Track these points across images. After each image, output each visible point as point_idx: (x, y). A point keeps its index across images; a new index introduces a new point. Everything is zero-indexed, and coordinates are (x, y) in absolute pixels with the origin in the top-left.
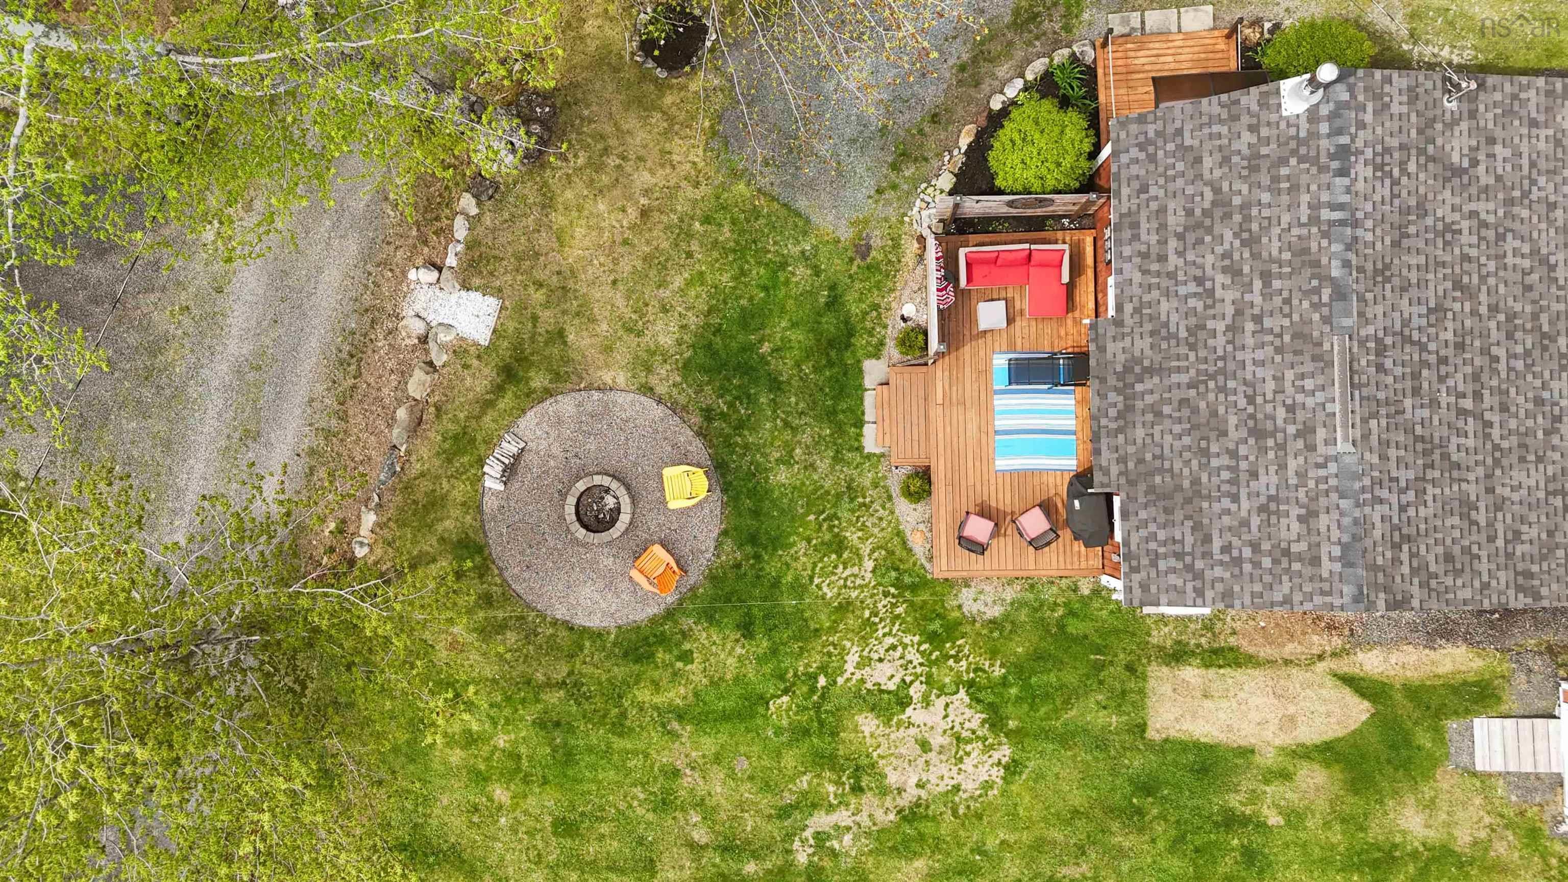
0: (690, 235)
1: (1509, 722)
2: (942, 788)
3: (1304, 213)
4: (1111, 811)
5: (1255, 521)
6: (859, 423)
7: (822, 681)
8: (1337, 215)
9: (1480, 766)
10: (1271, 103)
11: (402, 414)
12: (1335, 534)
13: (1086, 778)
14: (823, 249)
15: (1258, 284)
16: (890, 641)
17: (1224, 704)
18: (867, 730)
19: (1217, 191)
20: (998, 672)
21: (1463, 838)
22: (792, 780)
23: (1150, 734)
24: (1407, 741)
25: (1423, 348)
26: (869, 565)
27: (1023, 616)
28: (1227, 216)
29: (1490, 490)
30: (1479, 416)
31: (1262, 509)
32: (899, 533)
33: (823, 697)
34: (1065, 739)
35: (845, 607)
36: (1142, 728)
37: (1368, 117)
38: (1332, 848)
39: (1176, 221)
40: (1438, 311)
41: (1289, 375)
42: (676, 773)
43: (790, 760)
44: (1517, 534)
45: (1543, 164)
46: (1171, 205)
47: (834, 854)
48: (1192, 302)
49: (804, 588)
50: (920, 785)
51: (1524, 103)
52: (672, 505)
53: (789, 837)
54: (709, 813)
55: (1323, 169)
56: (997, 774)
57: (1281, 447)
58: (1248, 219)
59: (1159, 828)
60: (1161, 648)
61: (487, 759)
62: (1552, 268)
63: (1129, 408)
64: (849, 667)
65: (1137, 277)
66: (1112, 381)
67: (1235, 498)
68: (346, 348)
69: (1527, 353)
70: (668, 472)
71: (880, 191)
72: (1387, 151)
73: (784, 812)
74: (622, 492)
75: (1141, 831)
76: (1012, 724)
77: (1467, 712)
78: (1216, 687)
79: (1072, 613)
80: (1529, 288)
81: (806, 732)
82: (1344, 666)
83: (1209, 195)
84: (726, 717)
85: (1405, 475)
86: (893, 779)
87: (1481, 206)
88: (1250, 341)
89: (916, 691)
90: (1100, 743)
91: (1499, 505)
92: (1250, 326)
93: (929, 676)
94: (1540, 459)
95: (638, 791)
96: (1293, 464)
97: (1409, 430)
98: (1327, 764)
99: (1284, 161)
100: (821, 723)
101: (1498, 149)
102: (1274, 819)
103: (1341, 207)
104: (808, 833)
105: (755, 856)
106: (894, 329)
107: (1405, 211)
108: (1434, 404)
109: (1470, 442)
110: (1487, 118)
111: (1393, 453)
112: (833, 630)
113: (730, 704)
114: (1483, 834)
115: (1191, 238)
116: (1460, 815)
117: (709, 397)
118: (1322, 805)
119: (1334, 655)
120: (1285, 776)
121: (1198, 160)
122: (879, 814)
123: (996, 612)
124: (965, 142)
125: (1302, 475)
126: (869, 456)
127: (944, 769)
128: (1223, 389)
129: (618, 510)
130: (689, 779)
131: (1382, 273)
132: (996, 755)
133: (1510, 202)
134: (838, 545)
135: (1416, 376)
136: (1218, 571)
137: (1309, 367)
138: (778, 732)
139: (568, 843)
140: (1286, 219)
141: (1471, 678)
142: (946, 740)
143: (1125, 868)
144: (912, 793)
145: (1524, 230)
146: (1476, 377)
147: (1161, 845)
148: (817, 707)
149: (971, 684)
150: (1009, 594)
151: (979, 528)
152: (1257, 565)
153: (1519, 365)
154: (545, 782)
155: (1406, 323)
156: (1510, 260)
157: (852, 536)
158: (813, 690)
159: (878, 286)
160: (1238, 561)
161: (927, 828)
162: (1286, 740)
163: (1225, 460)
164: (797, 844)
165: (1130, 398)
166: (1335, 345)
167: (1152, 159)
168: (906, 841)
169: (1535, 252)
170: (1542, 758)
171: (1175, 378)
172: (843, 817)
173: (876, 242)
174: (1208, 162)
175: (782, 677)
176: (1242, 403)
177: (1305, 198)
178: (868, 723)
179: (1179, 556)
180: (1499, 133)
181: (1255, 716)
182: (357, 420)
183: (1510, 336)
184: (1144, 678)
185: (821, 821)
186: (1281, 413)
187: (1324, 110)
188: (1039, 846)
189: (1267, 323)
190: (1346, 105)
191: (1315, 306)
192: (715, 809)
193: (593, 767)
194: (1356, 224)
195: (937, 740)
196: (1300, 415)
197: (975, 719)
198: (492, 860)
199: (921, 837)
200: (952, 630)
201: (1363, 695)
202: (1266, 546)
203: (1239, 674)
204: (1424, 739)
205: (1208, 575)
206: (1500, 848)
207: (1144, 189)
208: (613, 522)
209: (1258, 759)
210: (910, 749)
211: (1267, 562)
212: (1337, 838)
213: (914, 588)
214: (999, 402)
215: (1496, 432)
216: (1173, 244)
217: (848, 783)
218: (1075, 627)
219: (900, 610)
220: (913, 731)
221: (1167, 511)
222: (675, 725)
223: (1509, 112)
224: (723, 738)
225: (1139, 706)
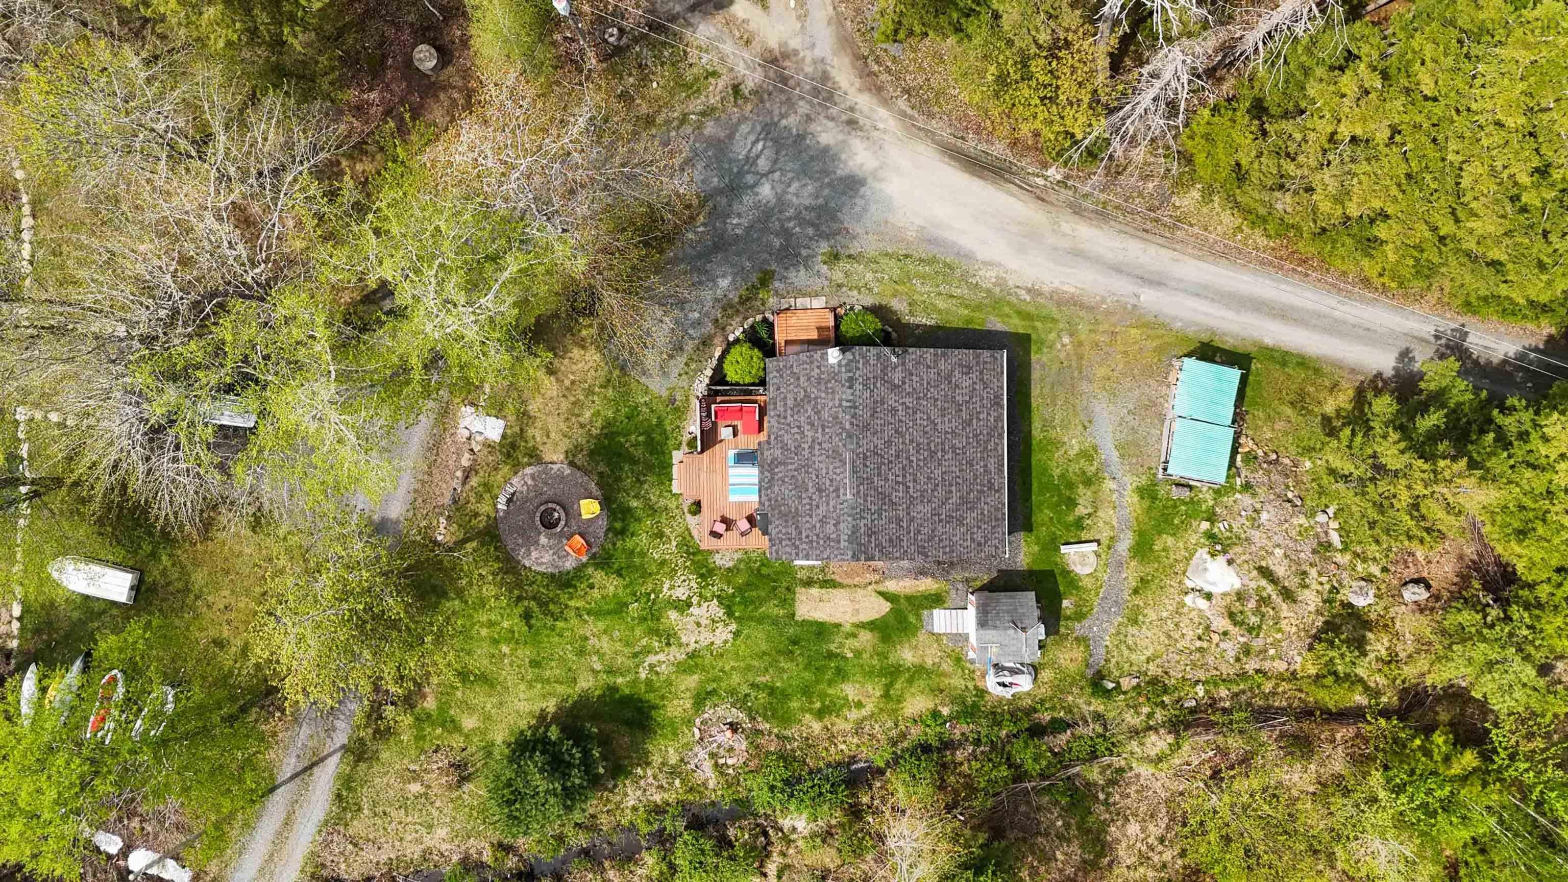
0: (594, 393)
1: (948, 611)
2: (706, 643)
3: (837, 403)
4: (779, 652)
5: (818, 525)
6: (671, 480)
7: (653, 596)
8: (849, 404)
9: (936, 630)
10: (824, 357)
11: (459, 474)
12: (846, 531)
13: (769, 638)
14: (654, 401)
15: (820, 430)
16: (683, 578)
17: (828, 605)
18: (672, 618)
19: (805, 391)
20: (731, 591)
21: (929, 662)
22: (639, 640)
23: (797, 618)
24: (906, 618)
25: (882, 457)
26: (674, 543)
27: (742, 566)
28: (809, 402)
29: (908, 514)
30: (904, 484)
31: (821, 521)
32: (688, 529)
33: (653, 603)
34: (760, 621)
35: (663, 563)
36: (793, 615)
37: (861, 366)
38: (874, 666)
39: (790, 403)
40: (889, 443)
41: (831, 467)
42: (587, 639)
43: (638, 632)
44: (919, 532)
45: (932, 383)
46: (789, 396)
47: (657, 673)
48: (797, 436)
49: (645, 554)
50: (696, 642)
51: (925, 359)
52: (584, 517)
53: (638, 666)
54: (601, 656)
55: (843, 386)
56: (730, 636)
57: (828, 496)
58: (816, 403)
59: (800, 659)
60: (801, 580)
61: (499, 633)
62: (936, 425)
63: (772, 478)
64: (665, 590)
65: (776, 425)
66: (766, 467)
67: (811, 517)
68: (431, 442)
69: (925, 459)
70: (582, 502)
71: (680, 375)
72: (868, 379)
73: (635, 655)
74: (561, 511)
75: (792, 661)
76: (737, 614)
77: (931, 607)
78: (825, 597)
79: (763, 565)
80: (926, 433)
81: (646, 619)
82: (881, 588)
83: (803, 393)
84: (609, 613)
85: (873, 508)
86: (684, 640)
87: (907, 400)
88: (817, 453)
89: (695, 600)
90: (775, 622)
91: (912, 520)
92: (817, 447)
93: (701, 593)
94: (929, 501)
95: (569, 647)
96: (832, 503)
97: (876, 489)
98: (871, 630)
99: (829, 381)
100: (652, 615)
101: (914, 377)
102: (850, 655)
103: (849, 401)
104: (646, 664)
105: (622, 675)
106: (686, 438)
107: (875, 402)
108: (886, 479)
109: (901, 494)
110: (910, 365)
111: (869, 499)
112: (658, 573)
113: (612, 606)
114: (937, 660)
115: (796, 410)
116: (928, 652)
117: (602, 468)
118: (869, 648)
119: (876, 582)
120: (854, 636)
121: (799, 378)
122: (678, 655)
123: (731, 564)
124: (717, 354)
125: (835, 507)
126: (674, 495)
127: (706, 634)
128: (807, 472)
129: (560, 518)
130: (593, 641)
131: (867, 427)
132: (730, 628)
133: (918, 398)
134: (660, 535)
135: (879, 468)
136: (804, 546)
137: (838, 464)
138: (633, 619)
139: (537, 671)
140: (830, 404)
141: (933, 592)
142: (708, 622)
143: (785, 677)
144: (693, 646)
145: (925, 409)
146: (904, 469)
147: (801, 666)
148: (651, 608)
149: (719, 597)
150: (736, 556)
151: (720, 528)
152: (818, 543)
153: (922, 464)
154: (526, 643)
155: (875, 447)
156: (918, 422)
157: (667, 531)
158: (649, 600)
159: (679, 418)
160: (811, 541)
161: (699, 661)
162: (855, 620)
163: (807, 501)
164: (641, 669)
165: (773, 474)
166: (847, 456)
167: (781, 376)
168: (690, 667)
169: (929, 418)
170: (960, 627)
171: (790, 467)
172: (661, 657)
173: (678, 398)
174: (802, 379)
175: (635, 595)
176: (814, 477)
177: (837, 397)
178: (673, 615)
179: (790, 539)
180: (914, 372)
181: (842, 609)
182: (437, 477)
183: (918, 452)
184: (795, 593)
185: (652, 659)
186: (828, 483)
187: (844, 363)
188: (749, 668)
189: (824, 445)
190: (851, 361)
191: (840, 440)
192: (604, 654)
193: (548, 636)
194: (856, 408)
195: (704, 622)
196: (834, 483)
197: (720, 612)
198: (501, 679)
199: (696, 665)
200: (711, 572)
201: (887, 599)
202: (821, 536)
203: (835, 591)
204: (912, 619)
205: (801, 547)
206: (945, 666)
207: (778, 389)
208: (556, 525)
209: (843, 629)
210: (692, 626)
211: (822, 542)
212: (875, 662)
213: (694, 554)
214: (731, 471)
215: (911, 490)
216: (789, 412)
217: (664, 641)
218: (764, 571)
219: (688, 564)
220: (693, 618)
221: (786, 521)
222: (586, 617)
223: (918, 363)
224: (607, 622)
225: (792, 605)
